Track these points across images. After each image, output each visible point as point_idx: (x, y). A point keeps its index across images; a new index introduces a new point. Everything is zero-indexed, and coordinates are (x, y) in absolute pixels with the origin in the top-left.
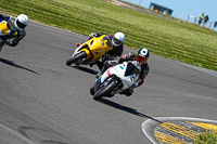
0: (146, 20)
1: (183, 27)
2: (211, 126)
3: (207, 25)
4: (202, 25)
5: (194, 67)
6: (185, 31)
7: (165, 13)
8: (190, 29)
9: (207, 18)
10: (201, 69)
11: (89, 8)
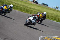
0: (40, 8)
1: (51, 10)
2: (59, 38)
3: (58, 9)
4: (56, 9)
5: (54, 21)
6: (52, 11)
7: (46, 6)
8: (53, 10)
9: (58, 7)
10: (56, 22)
11: (24, 4)
